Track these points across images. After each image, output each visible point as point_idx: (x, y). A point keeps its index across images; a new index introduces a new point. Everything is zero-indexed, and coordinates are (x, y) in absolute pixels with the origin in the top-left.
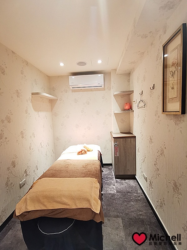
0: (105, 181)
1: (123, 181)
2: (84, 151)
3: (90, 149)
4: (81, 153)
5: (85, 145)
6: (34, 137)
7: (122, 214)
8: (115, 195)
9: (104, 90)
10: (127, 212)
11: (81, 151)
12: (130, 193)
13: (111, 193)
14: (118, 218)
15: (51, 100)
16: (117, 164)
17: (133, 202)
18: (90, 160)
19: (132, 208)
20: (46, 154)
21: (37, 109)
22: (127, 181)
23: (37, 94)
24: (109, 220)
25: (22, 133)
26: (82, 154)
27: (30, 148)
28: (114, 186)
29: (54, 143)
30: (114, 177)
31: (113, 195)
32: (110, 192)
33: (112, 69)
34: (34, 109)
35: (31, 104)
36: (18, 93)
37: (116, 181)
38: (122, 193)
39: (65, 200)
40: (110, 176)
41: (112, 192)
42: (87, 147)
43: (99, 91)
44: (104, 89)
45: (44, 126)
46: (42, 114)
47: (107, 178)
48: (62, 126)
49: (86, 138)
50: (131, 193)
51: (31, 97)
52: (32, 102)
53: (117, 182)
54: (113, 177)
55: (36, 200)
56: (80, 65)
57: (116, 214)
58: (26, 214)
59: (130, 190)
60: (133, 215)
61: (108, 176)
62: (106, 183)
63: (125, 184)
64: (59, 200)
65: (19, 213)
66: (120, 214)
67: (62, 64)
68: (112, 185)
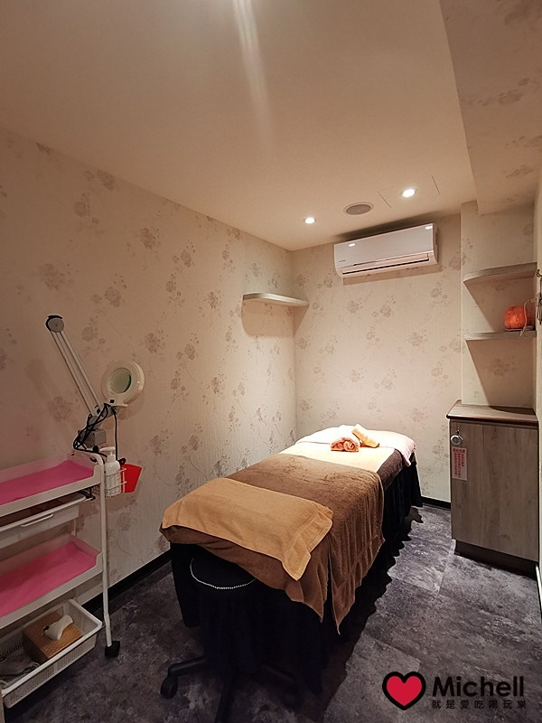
0: (414, 549)
1: (479, 568)
2: (349, 445)
3: (371, 442)
4: (339, 446)
5: (358, 427)
6: (243, 393)
7: (429, 653)
8: (430, 595)
9: (440, 270)
10: (448, 655)
11: (342, 443)
12: (488, 610)
13: (420, 586)
14: (410, 657)
15: (294, 307)
16: (460, 507)
17: (487, 638)
18: (354, 468)
19: (474, 654)
20: (271, 440)
21: (253, 331)
22: (496, 573)
23: (254, 296)
24: (381, 648)
25: (215, 381)
26: (344, 450)
27: (231, 416)
28: (442, 571)
29: (296, 416)
30: (454, 547)
31: (423, 595)
32: (417, 583)
33: (464, 204)
34: (245, 330)
35: (240, 320)
36: (213, 300)
37: (456, 560)
38: (458, 600)
39: (237, 526)
40: (440, 542)
41: (424, 586)
42: (362, 435)
43: (423, 274)
44: (438, 268)
45: (268, 370)
46: (267, 343)
47: (426, 542)
48: (316, 372)
49: (379, 411)
50: (491, 612)
51: (241, 305)
52: (242, 315)
53: (456, 562)
54: (449, 547)
55: (193, 510)
56: (354, 214)
57: (409, 644)
58: (175, 529)
59: (494, 603)
60: (465, 671)
61: (433, 537)
62: (417, 555)
63: (486, 579)
64: (227, 522)
65: (167, 524)
66: (421, 649)
67: (310, 221)
68: (433, 568)
